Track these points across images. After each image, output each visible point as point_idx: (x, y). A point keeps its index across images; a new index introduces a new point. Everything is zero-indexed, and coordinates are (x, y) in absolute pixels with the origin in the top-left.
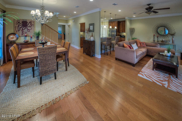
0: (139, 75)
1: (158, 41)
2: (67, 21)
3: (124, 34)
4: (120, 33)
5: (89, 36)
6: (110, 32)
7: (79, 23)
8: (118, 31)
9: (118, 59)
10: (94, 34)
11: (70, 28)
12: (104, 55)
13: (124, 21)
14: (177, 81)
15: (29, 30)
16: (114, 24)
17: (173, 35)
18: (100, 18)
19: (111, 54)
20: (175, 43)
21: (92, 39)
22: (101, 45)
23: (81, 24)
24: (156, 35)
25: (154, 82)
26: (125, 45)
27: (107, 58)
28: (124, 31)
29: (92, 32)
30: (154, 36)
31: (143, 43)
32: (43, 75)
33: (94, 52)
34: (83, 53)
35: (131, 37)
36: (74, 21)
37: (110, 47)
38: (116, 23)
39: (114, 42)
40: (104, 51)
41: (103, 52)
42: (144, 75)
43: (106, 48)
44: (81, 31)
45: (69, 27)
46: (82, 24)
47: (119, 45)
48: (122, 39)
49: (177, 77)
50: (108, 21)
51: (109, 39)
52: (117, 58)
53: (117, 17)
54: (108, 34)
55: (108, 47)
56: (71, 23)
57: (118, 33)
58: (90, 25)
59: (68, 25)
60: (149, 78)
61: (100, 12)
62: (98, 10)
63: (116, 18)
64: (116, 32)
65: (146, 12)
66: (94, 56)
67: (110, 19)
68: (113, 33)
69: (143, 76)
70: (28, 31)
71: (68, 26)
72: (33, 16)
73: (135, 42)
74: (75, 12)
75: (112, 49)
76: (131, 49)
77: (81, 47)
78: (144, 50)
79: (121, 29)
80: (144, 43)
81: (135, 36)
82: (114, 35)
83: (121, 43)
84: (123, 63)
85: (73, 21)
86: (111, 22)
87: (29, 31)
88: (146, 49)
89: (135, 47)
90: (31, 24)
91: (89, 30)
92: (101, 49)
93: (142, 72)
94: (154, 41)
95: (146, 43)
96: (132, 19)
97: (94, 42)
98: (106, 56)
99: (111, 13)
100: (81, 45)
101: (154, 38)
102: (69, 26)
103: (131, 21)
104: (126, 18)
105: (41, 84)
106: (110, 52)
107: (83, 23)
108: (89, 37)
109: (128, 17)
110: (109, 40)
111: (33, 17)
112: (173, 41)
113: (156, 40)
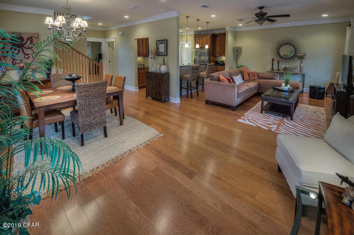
0: (239, 120)
1: (278, 70)
2: (105, 33)
3: (223, 58)
4: (216, 57)
5: (157, 64)
6: (196, 54)
7: (135, 39)
8: (212, 53)
9: (210, 101)
10: (168, 60)
11: (113, 49)
12: (186, 99)
13: (224, 35)
14: (290, 123)
15: (27, 54)
16: (204, 39)
17: (302, 58)
18: (179, 27)
19: (198, 95)
20: (305, 71)
21: (163, 69)
22: (181, 81)
23: (139, 40)
24: (277, 58)
25: (259, 127)
26: (222, 77)
27: (191, 102)
28: (223, 53)
29: (162, 57)
30: (273, 61)
31: (253, 74)
32: (86, 130)
33: (168, 94)
34: (147, 98)
35: (235, 65)
36: (123, 33)
37: (197, 83)
38: (208, 38)
39: (203, 74)
40: (186, 90)
41: (184, 92)
42: (247, 120)
43: (189, 85)
44: (139, 55)
45: (109, 46)
46: (141, 41)
47: (212, 79)
48: (219, 67)
49: (292, 119)
50: (193, 33)
51: (195, 69)
52: (208, 101)
53: (210, 27)
54: (193, 59)
55: (194, 84)
56: (114, 37)
57: (211, 58)
58: (159, 42)
59: (109, 43)
60: (253, 122)
61: (178, 18)
62: (174, 14)
63: (209, 29)
64: (209, 56)
65: (256, 21)
66: (168, 101)
67: (196, 30)
68: (203, 58)
69: (245, 120)
70: (26, 56)
71: (107, 45)
72: (50, 27)
73: (240, 72)
74: (126, 17)
75: (200, 88)
76: (230, 82)
77: (140, 88)
78: (252, 85)
79: (218, 49)
80: (255, 73)
81: (241, 61)
82: (204, 62)
83: (215, 74)
84: (217, 107)
85: (121, 33)
86: (198, 36)
87: (29, 57)
88: (257, 83)
89: (238, 80)
90: (32, 42)
91: (158, 54)
92: (181, 88)
93: (245, 116)
94: (272, 69)
95: (258, 73)
96: (238, 30)
97: (167, 75)
98: (190, 99)
99: (198, 20)
100: (139, 84)
101: (273, 64)
102: (111, 45)
103: (236, 34)
104: (227, 28)
105: (82, 145)
106: (196, 93)
107: (142, 39)
108: (158, 66)
109: (230, 27)
110: (195, 71)
111: (50, 29)
112: (300, 69)
113: (276, 68)
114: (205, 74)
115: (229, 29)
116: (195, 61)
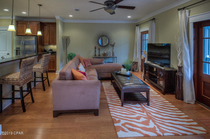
1: (99, 55)
4: (44, 45)
8: (40, 41)
13: (54, 24)
17: (113, 46)
28: (53, 42)
30: (95, 48)
35: (65, 53)
38: (35, 26)
42: (124, 128)
49: (148, 105)
54: (14, 49)
57: (40, 47)
65: (106, 9)
86: (22, 23)
88: (95, 70)
93: (116, 121)
94: (95, 55)
96: (66, 21)
101: (95, 51)
103: (64, 25)
104: (57, 17)
109: (61, 17)
112: (113, 53)
113: (97, 54)
114: (40, 67)
115: (59, 19)
116: (17, 51)
